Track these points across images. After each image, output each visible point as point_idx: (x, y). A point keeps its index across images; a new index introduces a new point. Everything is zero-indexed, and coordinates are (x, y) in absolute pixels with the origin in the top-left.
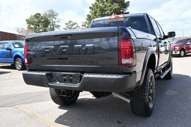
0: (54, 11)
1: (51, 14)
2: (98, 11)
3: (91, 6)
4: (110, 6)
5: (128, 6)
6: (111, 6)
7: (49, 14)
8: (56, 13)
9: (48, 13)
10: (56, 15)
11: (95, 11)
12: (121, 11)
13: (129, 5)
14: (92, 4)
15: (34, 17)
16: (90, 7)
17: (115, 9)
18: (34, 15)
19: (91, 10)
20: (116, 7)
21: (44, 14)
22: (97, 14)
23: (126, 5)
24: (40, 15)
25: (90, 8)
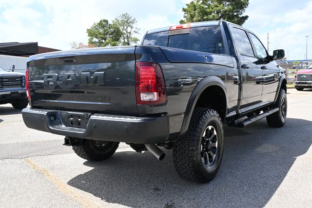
0: (130, 16)
1: (126, 20)
2: (196, 14)
3: (186, 7)
4: (217, 6)
5: (247, 6)
6: (218, 5)
7: (122, 21)
8: (133, 19)
9: (120, 19)
10: (133, 22)
11: (192, 13)
12: (235, 14)
13: (247, 5)
14: (187, 5)
15: (97, 26)
16: (183, 9)
17: (225, 11)
18: (99, 22)
19: (185, 14)
20: (226, 8)
21: (115, 21)
22: (195, 19)
23: (244, 4)
24: (107, 22)
25: (184, 10)
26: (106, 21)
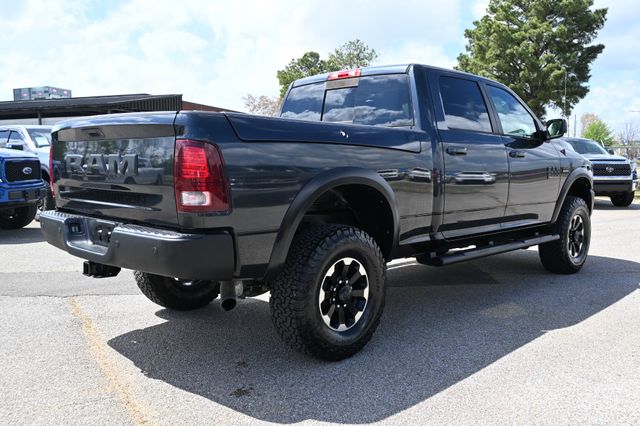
0: (365, 46)
1: (355, 53)
2: (491, 44)
3: (473, 28)
4: (535, 27)
5: (601, 26)
6: (539, 25)
7: (350, 54)
8: (369, 52)
9: (345, 52)
10: (370, 58)
11: (481, 43)
12: (575, 41)
13: (602, 22)
14: (476, 23)
15: (298, 64)
16: (467, 31)
17: (554, 36)
18: (301, 57)
19: (471, 42)
20: (554, 30)
21: (335, 54)
22: (488, 55)
23: (595, 21)
24: (318, 57)
25: (469, 34)
26: (315, 56)
